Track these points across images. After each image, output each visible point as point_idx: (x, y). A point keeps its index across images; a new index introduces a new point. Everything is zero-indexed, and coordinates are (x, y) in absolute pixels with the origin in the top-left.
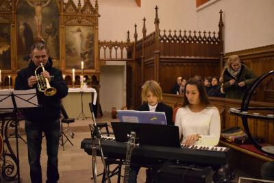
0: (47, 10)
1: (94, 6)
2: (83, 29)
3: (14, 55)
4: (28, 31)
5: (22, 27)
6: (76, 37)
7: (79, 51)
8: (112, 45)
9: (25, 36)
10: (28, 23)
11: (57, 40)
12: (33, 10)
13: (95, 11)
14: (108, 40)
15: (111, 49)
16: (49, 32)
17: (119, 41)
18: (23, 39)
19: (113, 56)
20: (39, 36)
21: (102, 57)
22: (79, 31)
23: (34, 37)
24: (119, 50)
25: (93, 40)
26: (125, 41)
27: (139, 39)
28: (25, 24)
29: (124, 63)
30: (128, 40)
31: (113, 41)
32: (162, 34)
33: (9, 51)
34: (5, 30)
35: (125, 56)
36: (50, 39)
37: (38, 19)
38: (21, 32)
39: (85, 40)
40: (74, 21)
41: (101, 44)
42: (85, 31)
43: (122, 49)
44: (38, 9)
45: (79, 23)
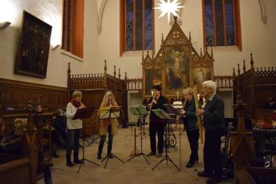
0: (182, 60)
1: (210, 54)
2: (204, 69)
5: (168, 70)
8: (222, 77)
9: (170, 76)
10: (172, 68)
13: (211, 58)
14: (220, 75)
15: (222, 80)
16: (183, 73)
17: (228, 75)
18: (169, 78)
19: (224, 85)
20: (178, 75)
22: (201, 70)
23: (175, 75)
24: (228, 81)
25: (210, 75)
26: (231, 75)
27: (241, 73)
28: (170, 69)
29: (232, 89)
30: (234, 74)
31: (224, 75)
32: (256, 70)
33: (161, 85)
34: (159, 73)
35: (232, 85)
36: (184, 77)
37: (177, 65)
38: (168, 73)
39: (205, 75)
40: (199, 65)
41: (215, 77)
43: (229, 80)
44: (177, 59)
45: (202, 66)
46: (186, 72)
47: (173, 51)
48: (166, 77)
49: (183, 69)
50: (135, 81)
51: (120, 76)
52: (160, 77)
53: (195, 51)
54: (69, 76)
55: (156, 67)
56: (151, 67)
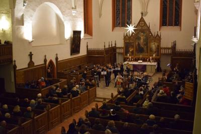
0: (144, 38)
1: (159, 35)
3: (135, 51)
4: (139, 44)
6: (154, 46)
7: (154, 51)
8: (165, 48)
11: (147, 47)
12: (140, 38)
13: (160, 37)
16: (145, 45)
18: (137, 47)
21: (162, 52)
22: (154, 44)
25: (159, 47)
28: (138, 43)
30: (172, 46)
31: (166, 47)
33: (133, 51)
34: (132, 44)
36: (145, 47)
37: (142, 41)
38: (137, 45)
40: (153, 41)
41: (161, 48)
42: (156, 44)
44: (142, 37)
45: (155, 41)
46: (146, 44)
47: (140, 33)
48: (136, 47)
49: (145, 43)
50: (120, 48)
51: (112, 45)
52: (133, 47)
53: (151, 33)
54: (87, 48)
55: (131, 41)
56: (128, 41)
